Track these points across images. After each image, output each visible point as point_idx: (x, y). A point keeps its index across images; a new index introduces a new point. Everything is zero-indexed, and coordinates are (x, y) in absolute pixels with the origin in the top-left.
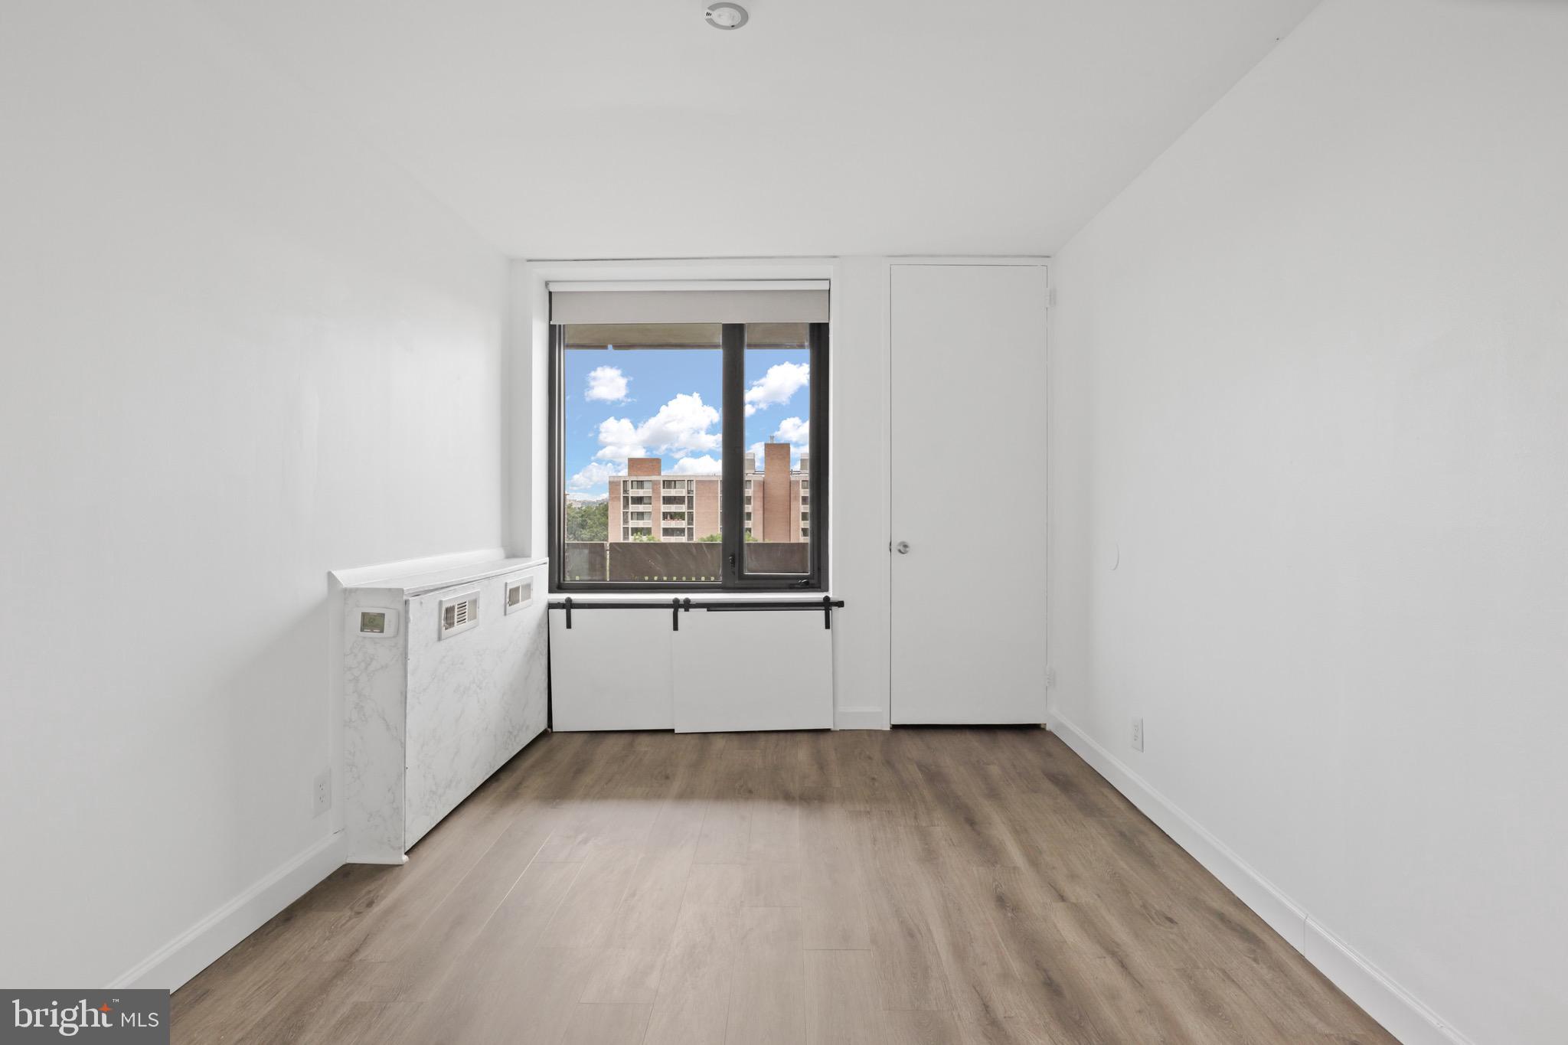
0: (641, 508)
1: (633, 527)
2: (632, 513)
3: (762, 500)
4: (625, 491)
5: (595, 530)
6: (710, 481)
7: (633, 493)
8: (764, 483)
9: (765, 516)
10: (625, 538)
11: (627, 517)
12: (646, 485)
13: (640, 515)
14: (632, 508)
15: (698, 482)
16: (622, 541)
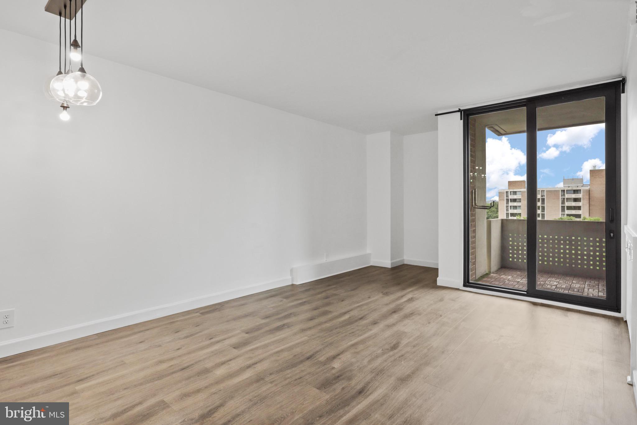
0: (515, 204)
1: (511, 212)
2: (510, 206)
3: (588, 200)
4: (507, 196)
5: (490, 214)
6: (555, 191)
7: (511, 197)
8: (589, 190)
9: (590, 208)
10: (507, 218)
11: (508, 208)
12: (518, 193)
13: (515, 207)
14: (511, 204)
15: (547, 191)
16: (505, 218)
